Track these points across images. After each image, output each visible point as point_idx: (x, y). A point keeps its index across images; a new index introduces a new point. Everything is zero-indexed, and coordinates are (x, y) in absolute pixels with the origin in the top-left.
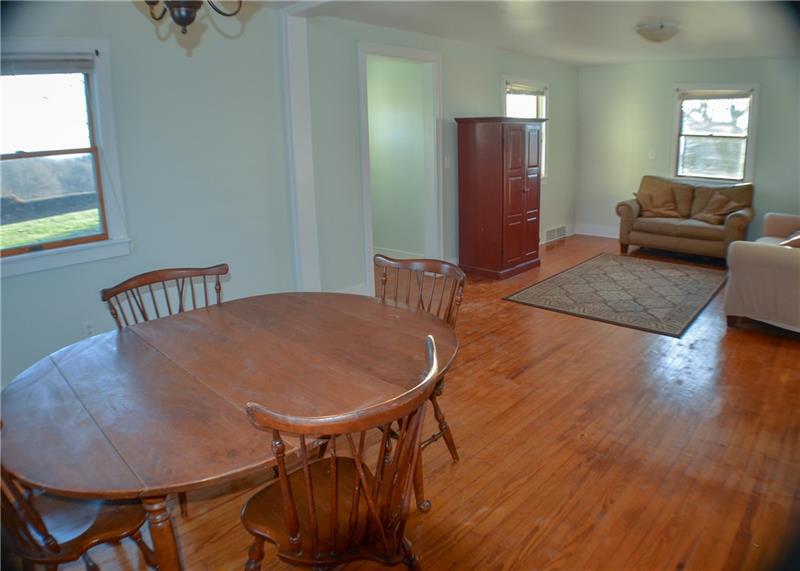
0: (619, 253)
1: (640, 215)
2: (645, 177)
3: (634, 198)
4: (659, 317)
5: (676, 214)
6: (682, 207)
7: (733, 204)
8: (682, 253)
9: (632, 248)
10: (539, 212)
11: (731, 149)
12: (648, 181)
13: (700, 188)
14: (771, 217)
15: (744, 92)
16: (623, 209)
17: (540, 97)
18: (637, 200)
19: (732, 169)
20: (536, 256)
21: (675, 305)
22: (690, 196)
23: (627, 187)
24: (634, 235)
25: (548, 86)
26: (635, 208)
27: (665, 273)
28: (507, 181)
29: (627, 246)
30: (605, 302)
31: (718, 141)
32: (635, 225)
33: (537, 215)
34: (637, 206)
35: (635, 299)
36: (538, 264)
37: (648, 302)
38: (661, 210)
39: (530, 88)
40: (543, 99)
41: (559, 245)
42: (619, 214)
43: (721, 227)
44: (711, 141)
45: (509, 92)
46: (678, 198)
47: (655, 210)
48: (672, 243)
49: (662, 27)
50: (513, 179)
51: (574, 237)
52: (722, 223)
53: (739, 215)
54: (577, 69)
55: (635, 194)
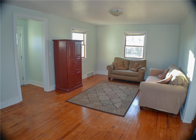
0: (108, 80)
1: (114, 69)
2: (115, 58)
3: (112, 64)
4: (117, 107)
5: (124, 68)
6: (126, 66)
7: (140, 66)
8: (126, 80)
9: (111, 79)
10: (81, 69)
11: (139, 50)
12: (116, 59)
13: (131, 61)
14: (152, 70)
15: (143, 34)
16: (109, 67)
17: (85, 34)
18: (113, 65)
19: (140, 55)
20: (81, 83)
21: (123, 101)
22: (128, 63)
23: (110, 61)
24: (112, 75)
25: (87, 31)
26: (112, 67)
27: (121, 87)
28: (69, 61)
29: (110, 78)
30: (100, 101)
31: (136, 47)
32: (112, 72)
33: (81, 71)
34: (113, 66)
35: (110, 99)
36: (82, 86)
37: (114, 100)
38: (120, 68)
39: (81, 31)
40: (85, 35)
41: (91, 78)
42: (108, 69)
43: (137, 73)
44: (134, 47)
45: (73, 32)
46: (125, 64)
47: (118, 68)
48: (123, 78)
49: (117, 11)
50: (71, 60)
51: (96, 75)
52: (138, 71)
53: (142, 69)
54: (97, 27)
55: (112, 63)
